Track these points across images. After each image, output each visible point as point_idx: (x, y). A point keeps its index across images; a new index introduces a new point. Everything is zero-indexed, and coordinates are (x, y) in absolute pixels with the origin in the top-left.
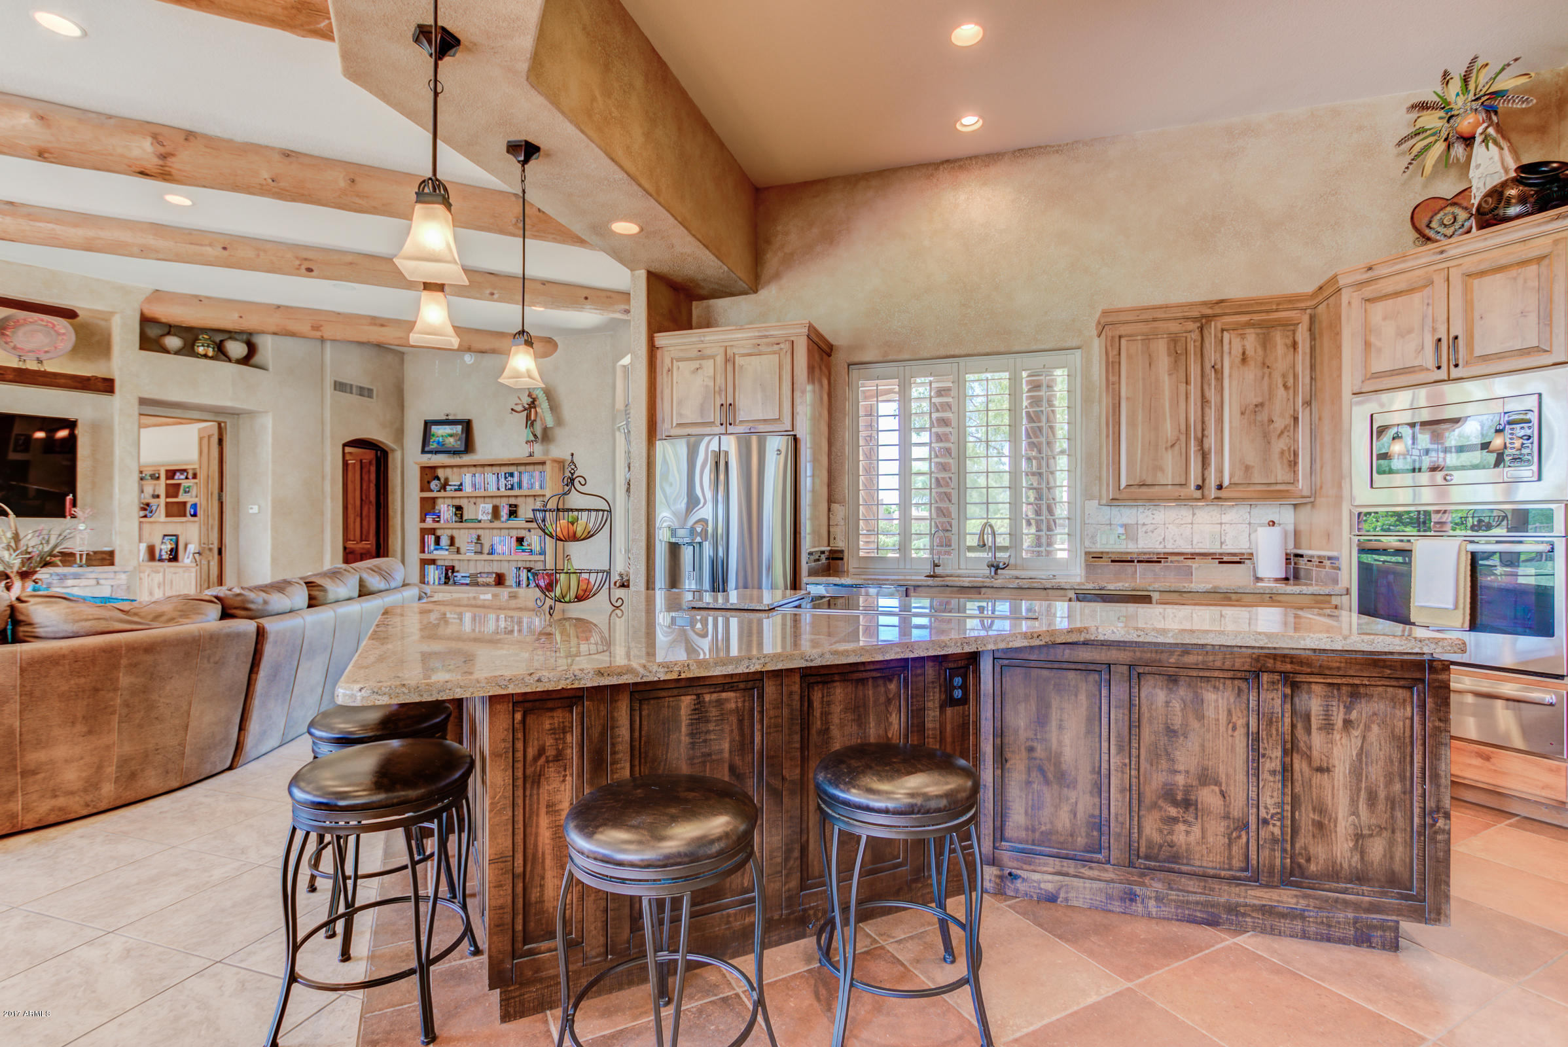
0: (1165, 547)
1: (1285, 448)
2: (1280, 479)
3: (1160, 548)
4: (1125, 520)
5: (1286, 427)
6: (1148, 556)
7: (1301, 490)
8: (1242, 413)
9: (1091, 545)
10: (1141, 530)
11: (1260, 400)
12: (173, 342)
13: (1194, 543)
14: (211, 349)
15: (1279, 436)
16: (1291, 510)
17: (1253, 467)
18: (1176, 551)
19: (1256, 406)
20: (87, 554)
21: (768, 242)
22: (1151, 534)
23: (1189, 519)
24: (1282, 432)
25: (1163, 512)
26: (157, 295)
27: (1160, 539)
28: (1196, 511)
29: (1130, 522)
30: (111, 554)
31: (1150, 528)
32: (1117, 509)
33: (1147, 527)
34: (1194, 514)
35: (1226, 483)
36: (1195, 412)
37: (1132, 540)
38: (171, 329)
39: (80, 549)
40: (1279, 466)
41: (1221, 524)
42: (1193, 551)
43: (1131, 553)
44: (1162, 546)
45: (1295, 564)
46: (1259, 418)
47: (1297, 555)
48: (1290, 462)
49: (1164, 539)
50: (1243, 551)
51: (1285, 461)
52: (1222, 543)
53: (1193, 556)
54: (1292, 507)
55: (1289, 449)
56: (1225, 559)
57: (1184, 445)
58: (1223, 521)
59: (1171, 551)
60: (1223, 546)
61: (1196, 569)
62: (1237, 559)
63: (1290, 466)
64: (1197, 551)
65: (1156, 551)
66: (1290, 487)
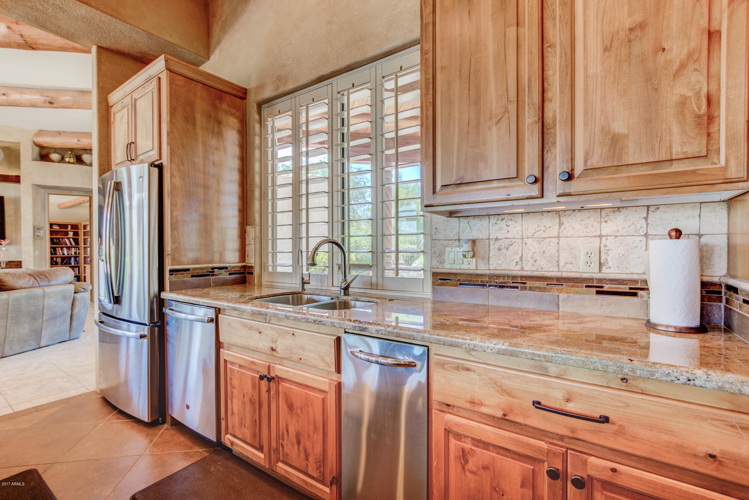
0: (522, 269)
1: (690, 94)
2: (677, 150)
3: (515, 270)
4: (475, 235)
5: (690, 55)
6: (501, 280)
7: (725, 168)
8: (606, 49)
9: (439, 265)
10: (494, 247)
11: (638, 18)
12: (55, 156)
13: (561, 264)
14: (72, 159)
15: (677, 74)
16: (722, 211)
17: (626, 136)
18: (536, 274)
19: (631, 30)
20: (6, 263)
21: (214, 16)
22: (504, 251)
23: (554, 231)
24: (683, 66)
25: (520, 221)
26: (41, 133)
27: (517, 258)
28: (564, 219)
29: (481, 236)
30: (20, 262)
31: (504, 243)
32: (467, 221)
33: (500, 242)
34: (561, 224)
35: (579, 168)
36: (530, 65)
37: (483, 259)
38: (56, 150)
39: (3, 260)
40: (676, 129)
41: (601, 236)
42: (559, 274)
43: (482, 275)
44: (518, 267)
45: (727, 301)
46: (636, 49)
47: (730, 288)
48: (700, 117)
49: (521, 258)
50: (635, 277)
51: (689, 118)
52: (601, 265)
53: (560, 281)
54: (724, 206)
55: (698, 94)
56: (606, 288)
57: (514, 119)
58: (603, 233)
59: (529, 274)
60: (604, 269)
61: (564, 300)
62: (625, 288)
63: (699, 124)
64: (565, 275)
65: (510, 273)
66: (700, 165)
